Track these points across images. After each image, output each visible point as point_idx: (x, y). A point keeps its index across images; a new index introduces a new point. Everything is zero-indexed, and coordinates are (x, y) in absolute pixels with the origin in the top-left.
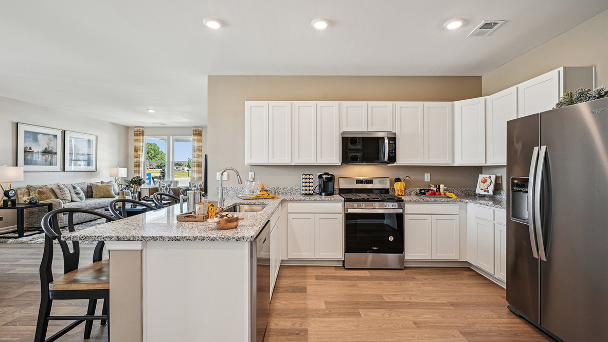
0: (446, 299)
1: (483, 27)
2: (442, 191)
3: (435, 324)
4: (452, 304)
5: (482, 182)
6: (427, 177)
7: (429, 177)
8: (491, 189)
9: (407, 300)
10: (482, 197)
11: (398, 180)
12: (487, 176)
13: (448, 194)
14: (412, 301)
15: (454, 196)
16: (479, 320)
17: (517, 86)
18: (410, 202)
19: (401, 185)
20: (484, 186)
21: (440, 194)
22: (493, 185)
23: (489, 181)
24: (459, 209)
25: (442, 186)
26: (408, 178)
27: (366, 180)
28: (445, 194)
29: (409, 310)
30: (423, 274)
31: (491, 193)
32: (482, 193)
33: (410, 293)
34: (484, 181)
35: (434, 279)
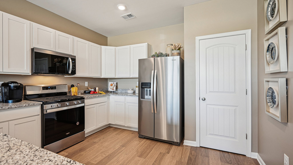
0: (118, 145)
1: (128, 15)
2: (97, 91)
3: (128, 160)
4: (123, 146)
5: (111, 85)
6: (86, 84)
7: (87, 84)
8: (115, 88)
9: (104, 156)
10: (111, 92)
11: (73, 86)
12: (113, 83)
13: (100, 92)
14: (107, 155)
15: (104, 93)
16: (137, 147)
17: (130, 45)
18: (87, 98)
19: (75, 89)
20: (112, 87)
21: (97, 93)
22: (115, 86)
23: (113, 85)
24: (107, 99)
25: (97, 88)
26: (78, 84)
27: (51, 87)
28: (99, 92)
29: (112, 161)
30: (96, 138)
31: (115, 90)
32: (111, 90)
33: (101, 151)
34: (112, 85)
35: (104, 138)
